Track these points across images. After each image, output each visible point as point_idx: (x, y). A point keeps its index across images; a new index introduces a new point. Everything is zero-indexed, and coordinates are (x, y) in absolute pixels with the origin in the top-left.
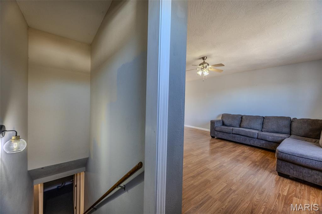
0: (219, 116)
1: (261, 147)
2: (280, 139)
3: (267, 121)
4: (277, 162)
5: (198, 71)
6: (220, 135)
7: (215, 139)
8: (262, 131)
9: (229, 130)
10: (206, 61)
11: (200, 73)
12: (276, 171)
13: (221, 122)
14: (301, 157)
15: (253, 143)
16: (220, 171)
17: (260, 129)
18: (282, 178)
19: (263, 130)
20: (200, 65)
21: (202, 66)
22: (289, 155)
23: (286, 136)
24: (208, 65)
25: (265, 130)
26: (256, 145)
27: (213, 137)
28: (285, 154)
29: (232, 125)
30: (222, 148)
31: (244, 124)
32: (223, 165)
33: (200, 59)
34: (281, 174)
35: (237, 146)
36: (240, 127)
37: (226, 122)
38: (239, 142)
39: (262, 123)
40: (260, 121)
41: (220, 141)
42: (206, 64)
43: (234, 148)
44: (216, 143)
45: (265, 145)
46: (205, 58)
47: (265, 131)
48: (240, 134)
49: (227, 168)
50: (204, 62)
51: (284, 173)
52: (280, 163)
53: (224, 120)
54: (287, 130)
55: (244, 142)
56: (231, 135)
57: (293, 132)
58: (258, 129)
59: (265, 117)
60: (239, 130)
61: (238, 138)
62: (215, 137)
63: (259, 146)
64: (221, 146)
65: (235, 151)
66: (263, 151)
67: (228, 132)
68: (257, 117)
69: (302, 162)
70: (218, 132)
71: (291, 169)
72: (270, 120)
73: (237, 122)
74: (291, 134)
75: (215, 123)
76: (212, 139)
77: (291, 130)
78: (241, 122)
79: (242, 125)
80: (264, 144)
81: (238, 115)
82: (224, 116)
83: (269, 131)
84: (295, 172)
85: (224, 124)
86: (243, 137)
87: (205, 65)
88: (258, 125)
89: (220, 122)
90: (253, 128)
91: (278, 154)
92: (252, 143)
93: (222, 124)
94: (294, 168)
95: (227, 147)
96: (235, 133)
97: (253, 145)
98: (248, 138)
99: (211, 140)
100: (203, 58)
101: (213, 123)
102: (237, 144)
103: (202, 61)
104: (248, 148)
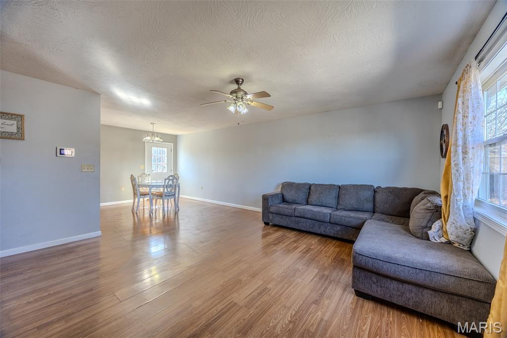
0: (278, 186)
1: (335, 236)
2: (360, 221)
3: (343, 192)
4: (353, 272)
5: (230, 104)
6: (277, 220)
7: (270, 226)
8: (337, 209)
9: (290, 211)
10: (242, 87)
11: (232, 108)
12: (352, 288)
13: (280, 196)
14: (389, 261)
15: (324, 231)
16: (257, 305)
17: (335, 207)
18: (361, 300)
19: (339, 207)
20: (232, 93)
21: (235, 95)
22: (370, 260)
23: (368, 217)
24: (246, 93)
25: (341, 207)
26: (329, 234)
27: (267, 224)
28: (365, 258)
29: (296, 202)
30: (275, 245)
31: (313, 198)
32: (266, 288)
33: (231, 82)
34: (359, 294)
35: (301, 237)
36: (307, 204)
37: (289, 196)
38: (305, 230)
39: (337, 196)
40: (334, 193)
41: (277, 231)
42: (242, 93)
43: (295, 242)
44: (272, 234)
45: (340, 233)
46: (241, 80)
47: (341, 209)
48: (306, 216)
49: (272, 294)
50: (239, 88)
51: (364, 291)
52: (358, 273)
53: (285, 193)
54: (369, 206)
55: (311, 230)
56: (293, 218)
57: (377, 209)
58: (332, 206)
59: (342, 185)
60: (304, 209)
61: (305, 225)
62: (270, 224)
63: (332, 235)
64: (276, 240)
65: (296, 248)
66: (338, 243)
67: (289, 215)
68: (331, 187)
69: (390, 271)
70: (274, 215)
71: (374, 283)
72: (347, 191)
73: (302, 196)
74: (374, 212)
75: (270, 200)
76: (265, 227)
77: (374, 205)
78: (309, 195)
79: (310, 200)
80: (339, 231)
81: (303, 184)
82: (287, 186)
83: (347, 209)
84: (379, 289)
85: (284, 200)
86: (310, 221)
87: (240, 94)
88: (331, 200)
89: (278, 196)
90: (325, 205)
91: (354, 258)
92: (322, 230)
93: (281, 199)
94: (377, 282)
95: (283, 243)
96: (298, 215)
97: (324, 233)
98: (317, 224)
99: (263, 230)
100: (237, 81)
101: (265, 199)
102: (303, 234)
103: (235, 87)
104: (317, 240)
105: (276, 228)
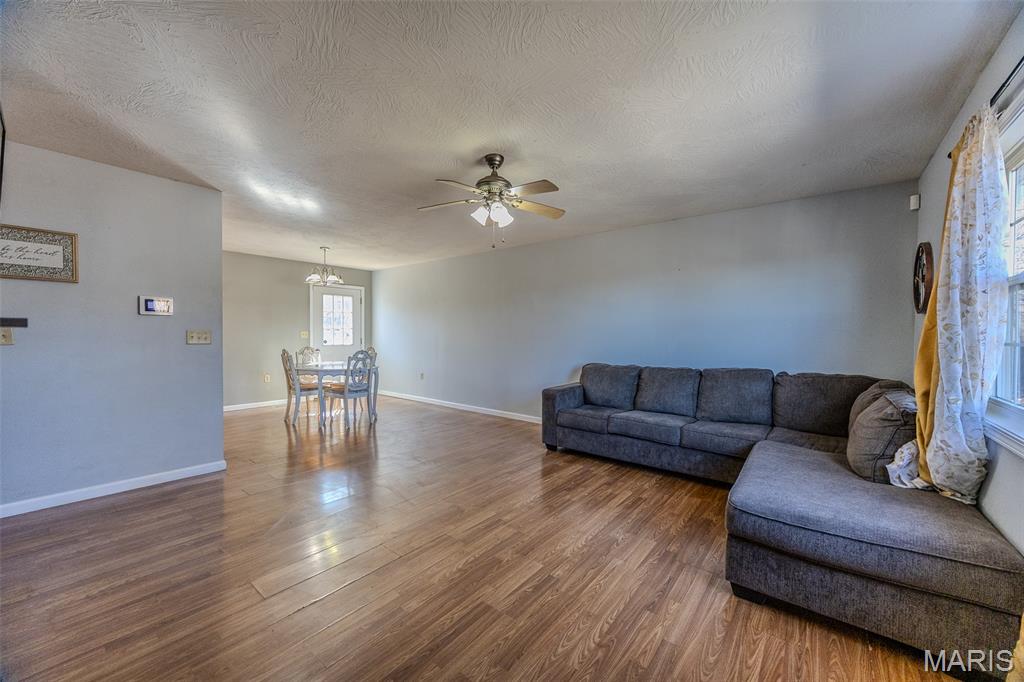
0: (575, 371)
1: (693, 473)
2: (743, 444)
3: (709, 384)
4: (729, 547)
5: (475, 207)
6: (573, 441)
7: (558, 453)
8: (696, 419)
9: (599, 422)
10: (500, 172)
11: (480, 215)
12: (727, 579)
13: (579, 392)
14: (802, 525)
15: (669, 464)
16: (531, 610)
17: (692, 414)
18: (745, 605)
19: (699, 415)
20: (479, 184)
21: (486, 188)
22: (764, 522)
23: (760, 435)
24: (508, 185)
25: (703, 414)
26: (678, 469)
27: (551, 448)
28: (753, 518)
29: (612, 403)
30: (569, 490)
31: (647, 397)
32: (550, 578)
33: (479, 162)
34: (741, 591)
35: (623, 475)
36: (635, 407)
37: (596, 391)
38: (629, 460)
39: (696, 392)
40: (690, 387)
41: (571, 462)
42: (500, 184)
43: (609, 484)
44: (562, 468)
45: (702, 468)
46: (498, 159)
47: (703, 419)
48: (631, 433)
49: (563, 590)
50: (494, 175)
51: (751, 587)
52: (738, 550)
53: (588, 385)
54: (763, 412)
55: (643, 461)
56: (605, 437)
57: (779, 419)
58: (684, 412)
59: (706, 370)
60: (627, 419)
61: (627, 450)
62: (559, 448)
63: (685, 471)
64: (569, 481)
65: (611, 497)
66: (698, 487)
67: (596, 429)
68: (682, 374)
69: (806, 546)
70: (566, 430)
71: (772, 570)
72: (717, 381)
73: (622, 393)
74: (773, 425)
75: (558, 399)
76: (548, 454)
77: (773, 411)
78: (638, 390)
79: (639, 400)
80: (700, 462)
81: (626, 367)
82: (591, 371)
83: (715, 419)
84: (782, 583)
85: (587, 401)
86: (640, 443)
87: (496, 187)
88: (683, 399)
89: (574, 391)
90: (670, 410)
91: (731, 518)
92: (664, 461)
93: (582, 397)
94: (779, 567)
95: (586, 487)
96: (615, 430)
97: (670, 468)
98: (653, 449)
99: (544, 461)
100: (490, 160)
101: (549, 397)
102: (624, 470)
103: (486, 171)
104: (654, 481)
105: (569, 457)
